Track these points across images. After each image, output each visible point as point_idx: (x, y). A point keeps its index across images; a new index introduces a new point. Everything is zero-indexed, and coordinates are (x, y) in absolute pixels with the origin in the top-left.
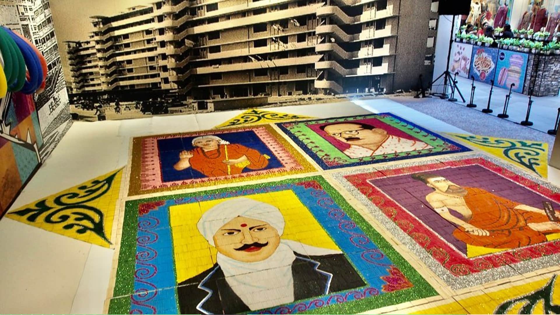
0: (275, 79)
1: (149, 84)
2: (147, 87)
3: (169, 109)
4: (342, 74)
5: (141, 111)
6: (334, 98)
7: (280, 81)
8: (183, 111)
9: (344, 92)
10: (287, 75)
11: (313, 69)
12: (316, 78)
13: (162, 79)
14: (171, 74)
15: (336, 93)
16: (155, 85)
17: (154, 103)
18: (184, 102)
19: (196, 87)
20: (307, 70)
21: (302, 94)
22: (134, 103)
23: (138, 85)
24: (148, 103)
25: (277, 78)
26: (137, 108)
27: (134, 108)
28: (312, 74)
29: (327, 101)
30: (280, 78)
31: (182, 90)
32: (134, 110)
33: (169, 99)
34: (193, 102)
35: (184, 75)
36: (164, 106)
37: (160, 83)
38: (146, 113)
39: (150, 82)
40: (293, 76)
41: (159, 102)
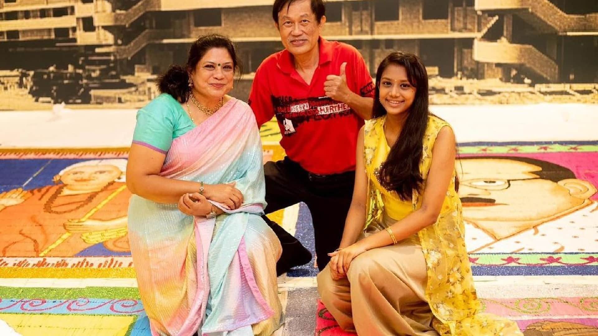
0: (362, 32)
1: (49, 30)
2: (46, 37)
3: (93, 92)
4: (557, 28)
5: (29, 93)
6: (532, 93)
7: (376, 37)
8: (126, 101)
9: (563, 79)
10: (396, 22)
11: (469, 8)
12: (480, 35)
13: (78, 19)
14: (100, 9)
15: (537, 79)
16: (62, 33)
17: (59, 77)
18: (129, 79)
19: (157, 42)
20: (453, 13)
21: (437, 75)
22: (15, 72)
23: (25, 32)
24: (45, 77)
25: (366, 28)
26: (21, 85)
27: (16, 86)
28: (465, 24)
29: (511, 100)
30: (376, 30)
31: (123, 47)
32: (14, 91)
33: (93, 68)
34: (149, 80)
35: (130, 11)
36: (81, 86)
37: (74, 29)
38: (41, 99)
39: (53, 26)
40: (412, 25)
41: (71, 74)
